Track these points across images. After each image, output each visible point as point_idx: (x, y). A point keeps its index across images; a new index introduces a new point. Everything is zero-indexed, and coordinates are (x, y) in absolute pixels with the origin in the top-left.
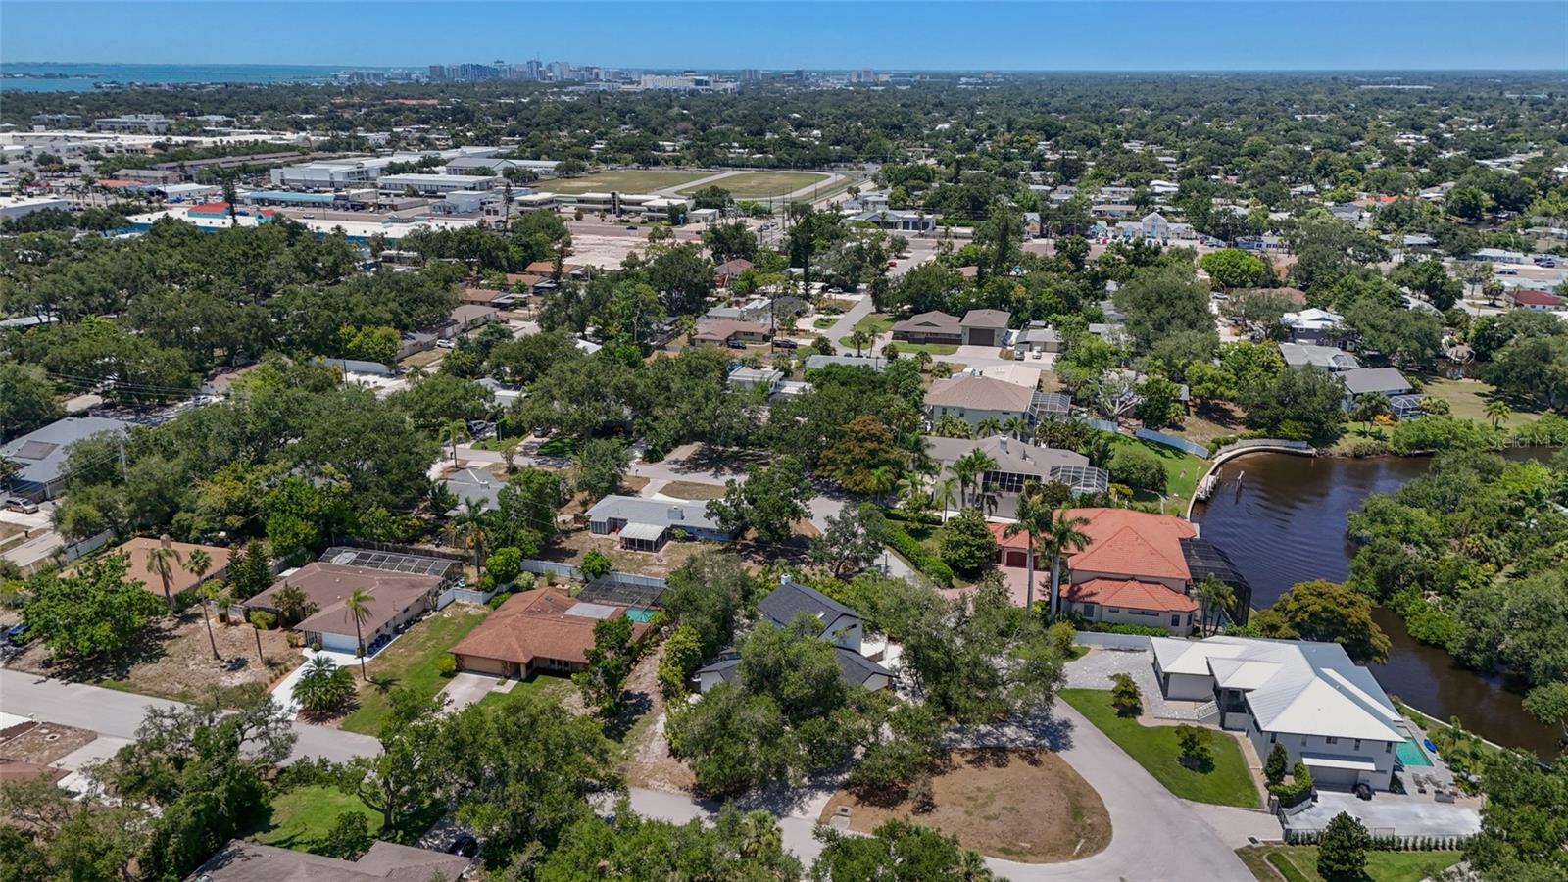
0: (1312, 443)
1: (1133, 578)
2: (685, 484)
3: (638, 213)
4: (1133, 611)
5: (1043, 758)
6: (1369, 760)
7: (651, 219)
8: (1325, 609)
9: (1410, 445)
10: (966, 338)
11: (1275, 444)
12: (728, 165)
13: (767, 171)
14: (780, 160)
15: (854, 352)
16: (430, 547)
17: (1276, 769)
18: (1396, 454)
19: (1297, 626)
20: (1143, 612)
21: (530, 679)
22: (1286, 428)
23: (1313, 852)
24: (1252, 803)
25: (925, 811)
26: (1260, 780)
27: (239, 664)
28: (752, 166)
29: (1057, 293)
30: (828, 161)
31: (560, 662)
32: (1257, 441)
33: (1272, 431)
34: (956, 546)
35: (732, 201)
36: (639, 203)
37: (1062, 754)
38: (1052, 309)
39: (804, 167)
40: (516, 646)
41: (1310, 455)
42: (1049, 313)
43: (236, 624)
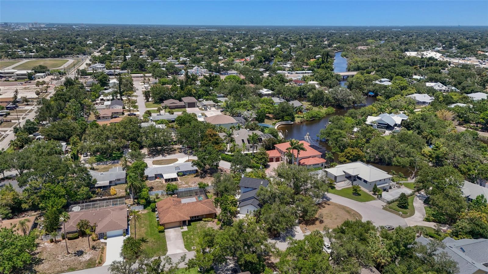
0: (292, 121)
1: (310, 157)
2: (157, 161)
3: (10, 77)
4: (314, 165)
5: (329, 203)
6: (386, 183)
7: (18, 79)
8: (356, 154)
9: (311, 118)
10: (187, 106)
11: (284, 123)
12: (22, 58)
13: (41, 59)
14: (45, 55)
15: (159, 114)
16: (97, 198)
17: (375, 190)
18: (307, 121)
19: (350, 160)
20: (316, 165)
21: (189, 225)
22: (286, 118)
23: (396, 203)
24: (374, 199)
25: (322, 222)
26: (371, 193)
27: (80, 253)
28: (34, 58)
29: (204, 90)
30: (64, 55)
31: (195, 217)
32: (280, 123)
33: (282, 119)
34: (261, 159)
35: (49, 70)
36: (13, 73)
37: (331, 201)
38: (203, 95)
39: (55, 57)
40: (182, 215)
41: (292, 124)
42: (202, 97)
43: (60, 241)
